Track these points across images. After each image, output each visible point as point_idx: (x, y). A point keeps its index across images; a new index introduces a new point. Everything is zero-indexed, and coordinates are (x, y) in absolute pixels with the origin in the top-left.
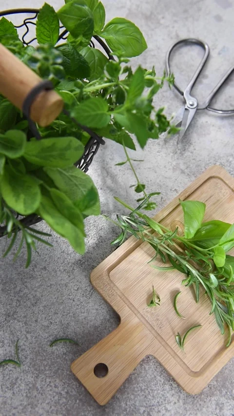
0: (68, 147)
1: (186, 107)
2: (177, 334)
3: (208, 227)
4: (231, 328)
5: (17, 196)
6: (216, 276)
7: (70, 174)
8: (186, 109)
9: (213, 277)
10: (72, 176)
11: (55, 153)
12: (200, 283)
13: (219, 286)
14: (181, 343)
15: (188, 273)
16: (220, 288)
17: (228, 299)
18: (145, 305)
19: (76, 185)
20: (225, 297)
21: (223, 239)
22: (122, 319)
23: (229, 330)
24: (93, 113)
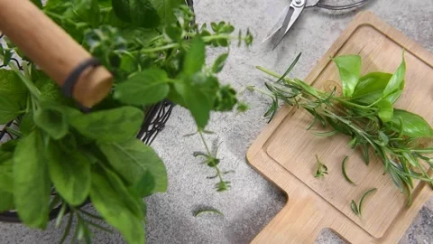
0: (122, 119)
1: (291, 5)
2: (351, 202)
3: (367, 81)
4: (410, 187)
5: (67, 178)
6: (385, 133)
7: (127, 148)
8: (291, 8)
9: (382, 134)
10: (129, 151)
11: (107, 128)
12: (368, 143)
13: (390, 143)
14: (356, 211)
15: (354, 134)
16: (390, 145)
17: (401, 154)
18: (312, 177)
19: (134, 162)
20: (397, 153)
21: (386, 91)
22: (289, 195)
23: (408, 188)
24: (145, 87)
